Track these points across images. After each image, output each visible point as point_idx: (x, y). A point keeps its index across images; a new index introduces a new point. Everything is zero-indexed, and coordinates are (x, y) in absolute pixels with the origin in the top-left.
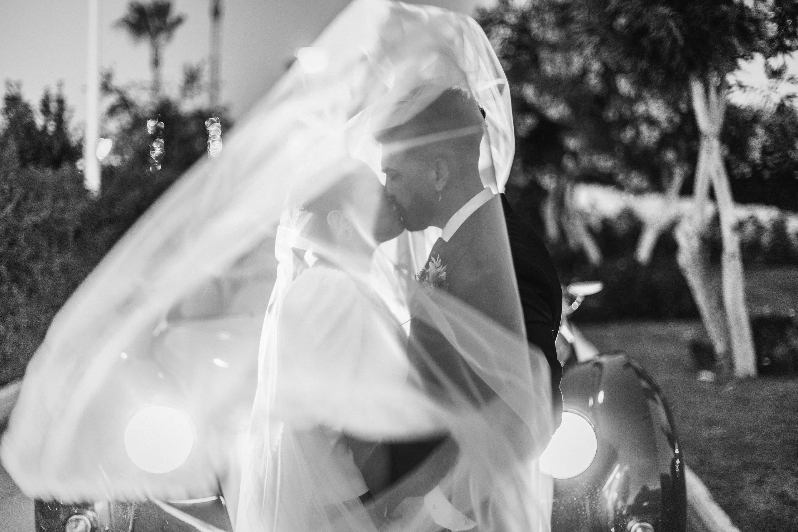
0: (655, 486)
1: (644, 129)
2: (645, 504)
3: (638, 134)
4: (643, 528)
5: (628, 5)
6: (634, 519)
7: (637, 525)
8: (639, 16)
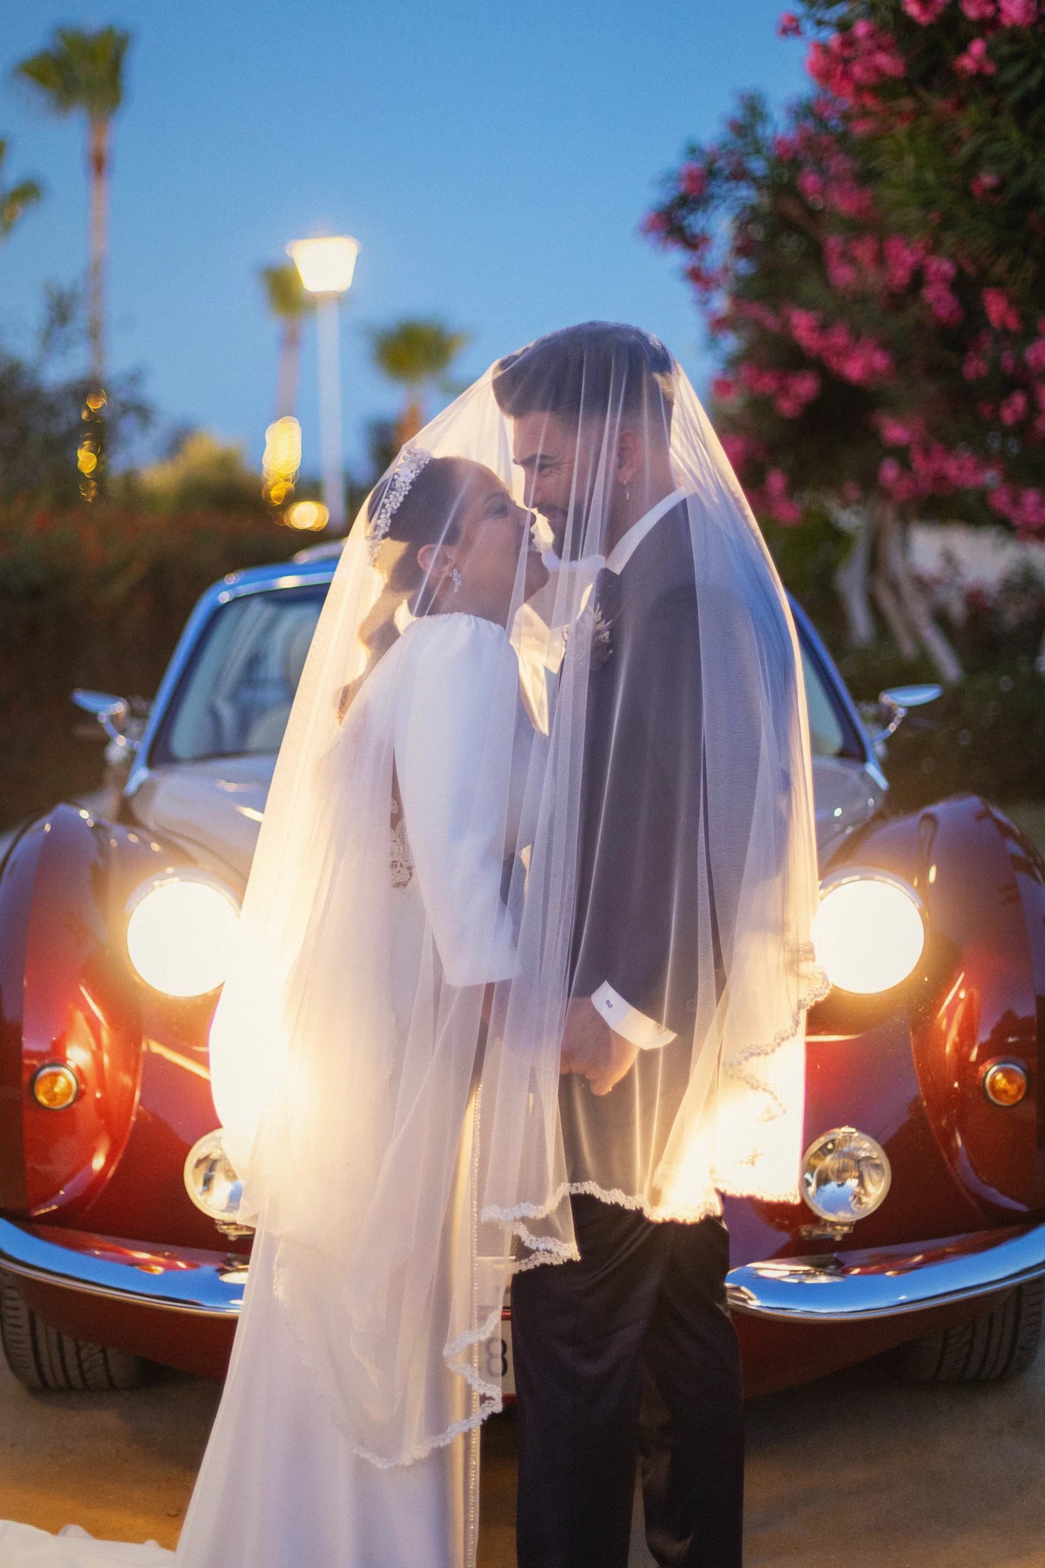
0: (1027, 1010)
3: (1034, 407)
4: (1007, 1074)
5: (998, 147)
6: (992, 1060)
7: (995, 1068)
8: (1021, 167)
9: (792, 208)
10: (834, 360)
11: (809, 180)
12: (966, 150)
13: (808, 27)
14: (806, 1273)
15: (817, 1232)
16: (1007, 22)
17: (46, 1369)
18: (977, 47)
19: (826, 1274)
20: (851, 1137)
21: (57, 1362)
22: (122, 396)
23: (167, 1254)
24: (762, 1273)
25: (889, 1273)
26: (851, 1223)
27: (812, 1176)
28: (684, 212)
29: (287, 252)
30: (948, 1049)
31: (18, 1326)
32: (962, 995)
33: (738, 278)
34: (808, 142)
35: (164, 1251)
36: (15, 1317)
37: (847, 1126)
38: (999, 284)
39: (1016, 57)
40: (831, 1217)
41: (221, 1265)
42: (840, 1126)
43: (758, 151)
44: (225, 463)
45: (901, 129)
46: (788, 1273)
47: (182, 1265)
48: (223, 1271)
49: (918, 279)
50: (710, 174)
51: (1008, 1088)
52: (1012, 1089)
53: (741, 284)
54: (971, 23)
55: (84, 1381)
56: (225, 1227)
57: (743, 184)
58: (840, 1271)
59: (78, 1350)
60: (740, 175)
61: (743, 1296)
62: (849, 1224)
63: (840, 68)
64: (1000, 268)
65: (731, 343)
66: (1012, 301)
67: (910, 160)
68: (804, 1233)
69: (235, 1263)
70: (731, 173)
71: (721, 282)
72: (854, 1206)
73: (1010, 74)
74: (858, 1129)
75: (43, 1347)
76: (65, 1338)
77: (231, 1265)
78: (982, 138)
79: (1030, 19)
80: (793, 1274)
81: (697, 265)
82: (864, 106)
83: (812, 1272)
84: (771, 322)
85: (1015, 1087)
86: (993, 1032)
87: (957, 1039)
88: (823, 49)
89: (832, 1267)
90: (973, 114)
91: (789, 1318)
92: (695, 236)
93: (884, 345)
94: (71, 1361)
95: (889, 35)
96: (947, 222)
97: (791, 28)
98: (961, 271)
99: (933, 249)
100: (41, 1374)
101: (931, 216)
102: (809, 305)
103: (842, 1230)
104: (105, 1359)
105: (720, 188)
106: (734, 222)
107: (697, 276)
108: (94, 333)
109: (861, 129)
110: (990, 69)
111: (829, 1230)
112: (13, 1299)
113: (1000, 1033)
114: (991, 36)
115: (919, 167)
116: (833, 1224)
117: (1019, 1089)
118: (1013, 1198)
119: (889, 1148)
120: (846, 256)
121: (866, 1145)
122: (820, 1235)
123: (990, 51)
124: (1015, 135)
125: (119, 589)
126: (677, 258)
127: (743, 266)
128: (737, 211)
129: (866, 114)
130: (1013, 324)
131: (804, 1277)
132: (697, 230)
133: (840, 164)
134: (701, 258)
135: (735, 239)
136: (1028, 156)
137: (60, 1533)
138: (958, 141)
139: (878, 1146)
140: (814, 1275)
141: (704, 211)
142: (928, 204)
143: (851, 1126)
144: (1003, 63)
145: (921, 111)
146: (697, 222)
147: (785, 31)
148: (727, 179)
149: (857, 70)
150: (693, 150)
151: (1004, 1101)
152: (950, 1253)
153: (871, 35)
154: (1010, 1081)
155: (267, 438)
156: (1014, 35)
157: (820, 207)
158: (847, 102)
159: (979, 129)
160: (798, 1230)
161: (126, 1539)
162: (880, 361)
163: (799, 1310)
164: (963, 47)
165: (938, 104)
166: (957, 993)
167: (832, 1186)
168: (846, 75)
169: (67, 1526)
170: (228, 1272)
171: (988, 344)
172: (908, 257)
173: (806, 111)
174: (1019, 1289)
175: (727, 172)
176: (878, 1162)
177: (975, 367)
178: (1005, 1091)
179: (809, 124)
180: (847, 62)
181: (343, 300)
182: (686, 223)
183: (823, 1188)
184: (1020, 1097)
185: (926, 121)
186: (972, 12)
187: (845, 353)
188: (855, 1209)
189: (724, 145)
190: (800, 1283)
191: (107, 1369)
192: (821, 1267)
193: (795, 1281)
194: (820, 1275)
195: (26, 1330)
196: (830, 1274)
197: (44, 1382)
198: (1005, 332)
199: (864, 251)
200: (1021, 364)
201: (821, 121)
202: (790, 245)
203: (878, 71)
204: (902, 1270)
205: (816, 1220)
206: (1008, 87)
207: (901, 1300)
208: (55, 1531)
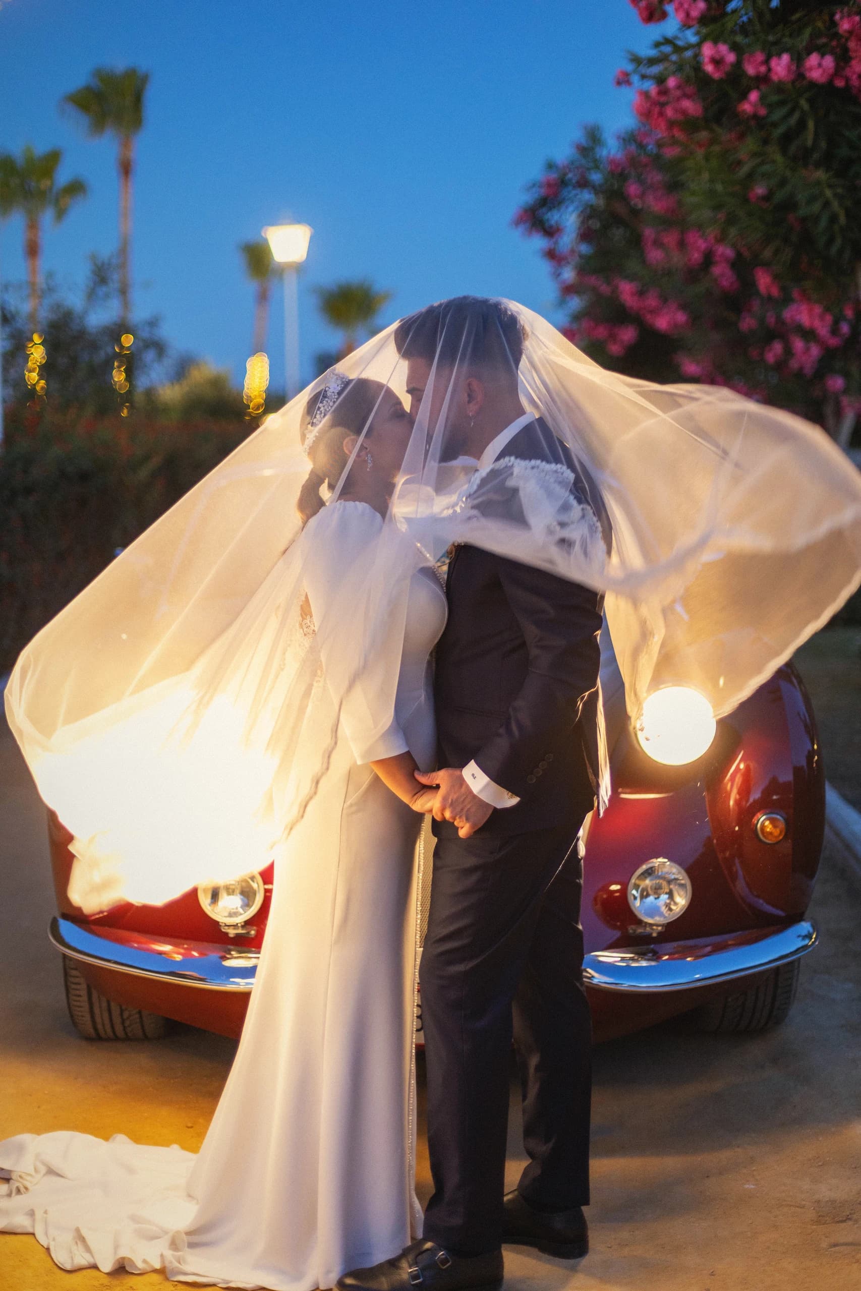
0: (787, 777)
1: (798, 344)
2: (775, 797)
3: (788, 351)
4: (772, 821)
5: (766, 168)
6: (761, 812)
7: (764, 817)
8: (783, 182)
9: (620, 208)
10: (649, 316)
11: (633, 189)
12: (745, 170)
13: (635, 79)
14: (632, 959)
15: (640, 930)
16: (775, 78)
17: (100, 1027)
18: (754, 96)
19: (646, 960)
20: (664, 865)
21: (107, 1021)
22: (145, 334)
23: (185, 946)
24: (601, 959)
25: (689, 959)
26: (664, 924)
27: (637, 891)
28: (544, 210)
29: (263, 235)
30: (732, 803)
31: (80, 996)
32: (742, 766)
33: (581, 256)
34: (633, 161)
35: (184, 944)
36: (77, 990)
37: (661, 858)
38: (766, 265)
39: (782, 103)
40: (650, 921)
41: (223, 954)
42: (657, 858)
43: (597, 167)
44: (217, 383)
45: (700, 153)
46: (619, 959)
47: (195, 954)
48: (224, 958)
49: (708, 259)
50: (563, 182)
51: (773, 831)
52: (776, 832)
53: (583, 261)
54: (750, 78)
55: (126, 1033)
56: (226, 928)
57: (585, 191)
58: (655, 958)
59: (122, 1012)
60: (583, 183)
61: (588, 975)
62: (662, 925)
63: (656, 110)
64: (767, 254)
65: (576, 303)
66: (776, 277)
67: (706, 176)
68: (631, 931)
69: (233, 953)
70: (578, 182)
71: (570, 260)
72: (666, 912)
73: (777, 115)
74: (670, 860)
75: (97, 1011)
76: (112, 1004)
77: (230, 954)
78: (758, 160)
79: (792, 77)
80: (623, 959)
81: (553, 247)
82: (673, 136)
83: (636, 958)
84: (605, 289)
85: (778, 830)
86: (763, 793)
87: (738, 797)
88: (645, 94)
89: (650, 955)
90: (750, 144)
91: (619, 990)
92: (551, 227)
93: (683, 307)
94: (117, 1020)
95: (691, 87)
96: (731, 220)
97: (623, 80)
98: (739, 255)
99: (721, 239)
100: (96, 1029)
101: (719, 216)
102: (632, 278)
103: (657, 929)
104: (141, 1017)
105: (569, 192)
106: (579, 216)
107: (551, 255)
108: (124, 291)
109: (671, 153)
110: (763, 112)
111: (648, 929)
112: (77, 977)
113: (767, 793)
114: (764, 88)
115: (712, 181)
116: (651, 925)
117: (781, 832)
118: (773, 906)
119: (690, 871)
120: (658, 243)
121: (674, 870)
122: (641, 932)
123: (762, 98)
124: (779, 158)
125: (143, 473)
126: (539, 242)
127: (584, 249)
128: (581, 209)
129: (674, 142)
130: (775, 292)
131: (631, 962)
132: (553, 222)
133: (656, 177)
134: (556, 243)
135: (579, 228)
136: (788, 173)
137: (111, 1140)
138: (739, 163)
139: (683, 872)
140: (637, 961)
141: (559, 210)
142: (718, 207)
143: (664, 858)
144: (771, 107)
145: (712, 142)
146: (553, 217)
147: (619, 83)
148: (574, 187)
149: (669, 112)
150: (550, 166)
151: (770, 840)
152: (731, 945)
153: (679, 87)
154: (775, 827)
155: (247, 366)
156: (780, 88)
157: (640, 206)
158: (660, 133)
159: (754, 155)
160: (627, 929)
161: (156, 1144)
162: (681, 317)
163: (626, 985)
164: (744, 96)
165: (725, 135)
166: (739, 764)
167: (651, 899)
168: (661, 114)
169: (114, 1136)
170: (228, 959)
171: (756, 305)
172: (702, 244)
173: (630, 139)
174: (777, 970)
175: (574, 181)
176: (683, 882)
177: (747, 323)
178: (771, 833)
179: (633, 148)
180: (663, 105)
181: (300, 269)
182: (546, 217)
183: (644, 900)
184: (781, 838)
185: (716, 148)
186: (751, 70)
187: (655, 312)
188: (667, 915)
189: (572, 163)
190: (628, 966)
191: (143, 1026)
192: (642, 955)
193: (624, 964)
194: (641, 960)
195: (85, 998)
196: (649, 960)
197: (98, 1034)
198: (770, 298)
199: (670, 239)
200: (780, 321)
201: (641, 146)
202: (618, 234)
203: (684, 112)
204: (697, 957)
205: (639, 922)
206: (775, 125)
207: (696, 978)
208: (107, 1139)
